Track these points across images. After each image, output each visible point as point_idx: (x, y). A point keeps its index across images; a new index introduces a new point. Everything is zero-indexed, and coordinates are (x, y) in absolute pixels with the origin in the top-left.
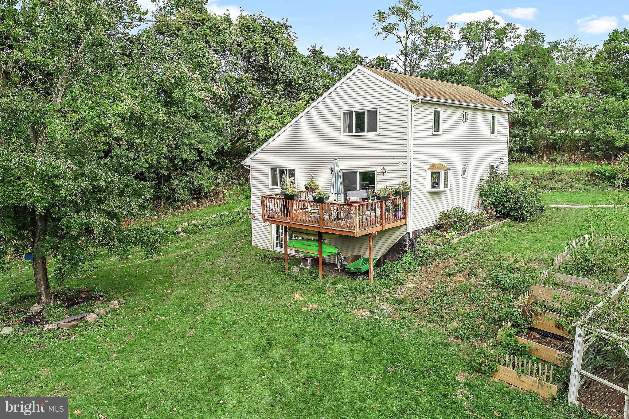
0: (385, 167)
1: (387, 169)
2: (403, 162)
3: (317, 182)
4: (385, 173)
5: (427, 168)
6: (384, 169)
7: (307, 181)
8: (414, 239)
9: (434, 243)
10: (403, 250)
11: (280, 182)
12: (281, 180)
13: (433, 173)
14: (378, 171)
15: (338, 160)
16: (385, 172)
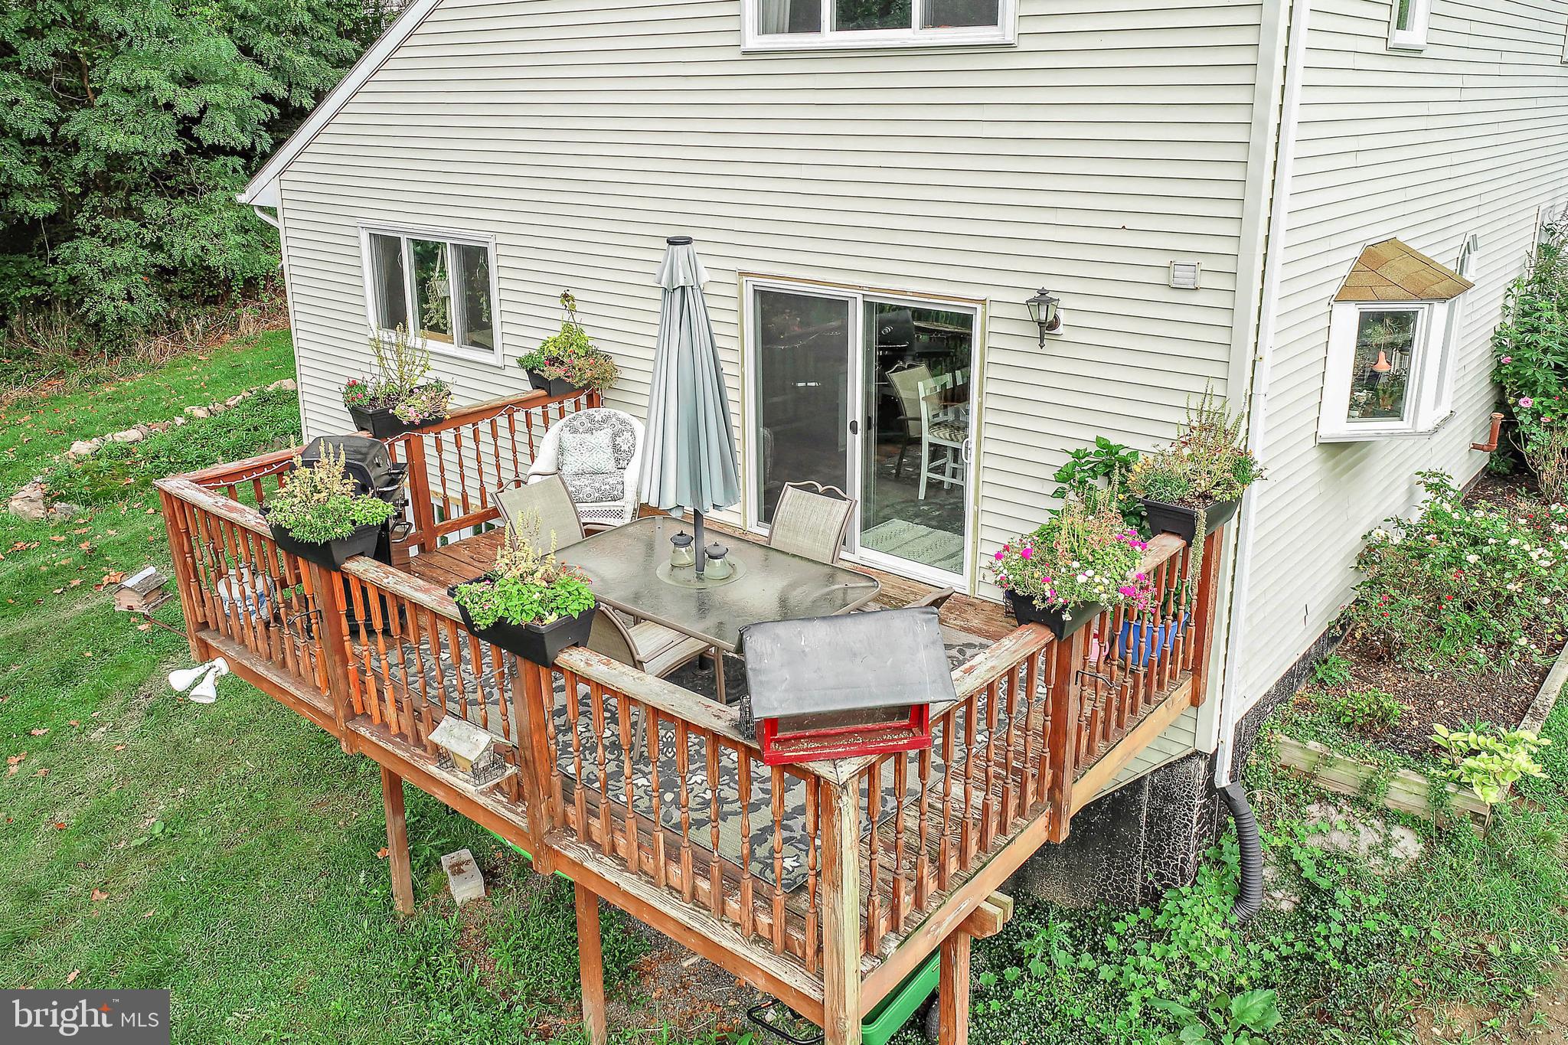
0: (1049, 284)
1: (1065, 302)
2: (1206, 263)
3: (601, 334)
4: (1048, 327)
5: (1333, 289)
6: (1042, 299)
7: (544, 336)
8: (1238, 794)
9: (1365, 799)
10: (1155, 852)
11: (423, 313)
12: (423, 298)
13: (1368, 320)
14: (995, 310)
15: (695, 247)
16: (1053, 325)
